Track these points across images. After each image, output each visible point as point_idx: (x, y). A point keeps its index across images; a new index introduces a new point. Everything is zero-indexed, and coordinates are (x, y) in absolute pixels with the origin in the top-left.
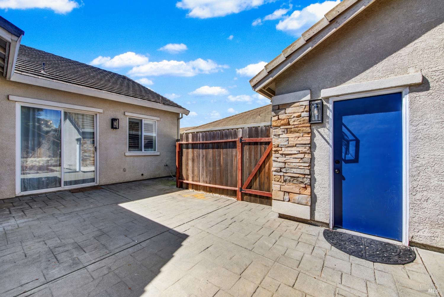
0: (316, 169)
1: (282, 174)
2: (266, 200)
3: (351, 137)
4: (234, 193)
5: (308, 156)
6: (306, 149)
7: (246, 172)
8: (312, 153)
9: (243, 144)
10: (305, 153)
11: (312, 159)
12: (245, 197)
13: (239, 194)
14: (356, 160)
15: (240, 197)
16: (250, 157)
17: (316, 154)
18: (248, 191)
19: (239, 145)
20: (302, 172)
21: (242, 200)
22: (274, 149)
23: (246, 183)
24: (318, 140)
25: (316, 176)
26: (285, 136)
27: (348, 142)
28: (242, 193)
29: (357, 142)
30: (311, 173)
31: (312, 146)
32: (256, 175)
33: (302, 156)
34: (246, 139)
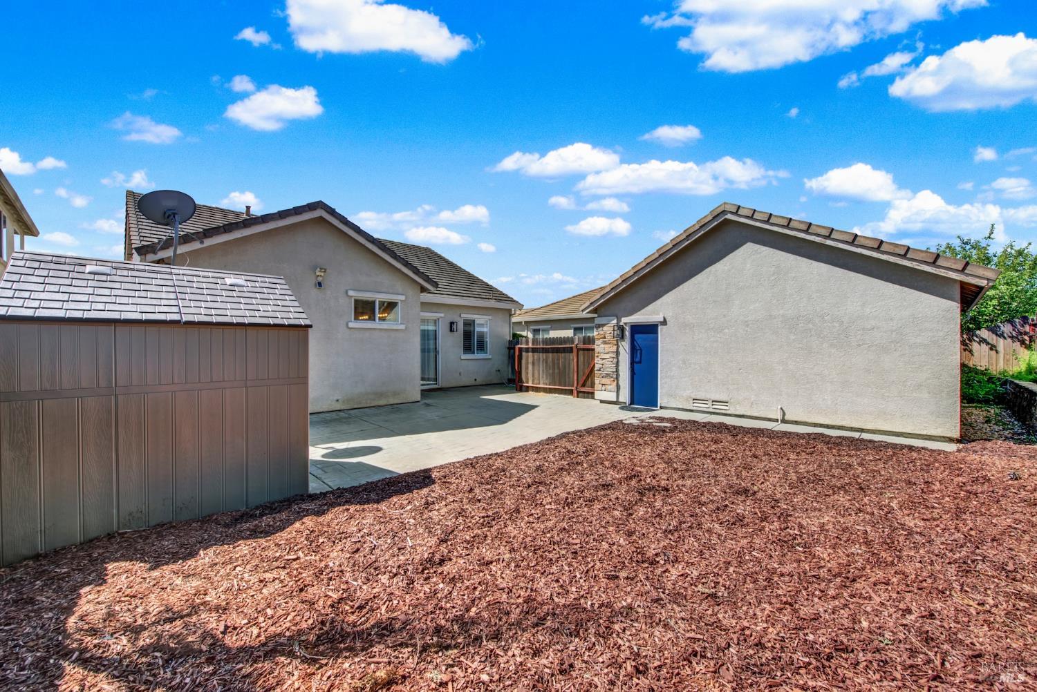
0: (620, 368)
1: (600, 372)
2: (591, 395)
3: (638, 348)
4: (570, 392)
5: (615, 360)
6: (614, 355)
7: (581, 373)
8: (617, 358)
9: (578, 350)
10: (613, 358)
11: (618, 362)
12: (580, 394)
13: (575, 392)
14: (640, 362)
15: (576, 395)
16: (584, 360)
17: (620, 358)
18: (583, 389)
19: (575, 350)
20: (612, 370)
21: (578, 397)
22: (596, 355)
23: (581, 383)
24: (621, 350)
25: (620, 373)
26: (602, 346)
27: (637, 350)
28: (577, 391)
29: (641, 350)
30: (617, 371)
31: (618, 353)
32: (588, 375)
33: (611, 360)
34: (581, 346)
